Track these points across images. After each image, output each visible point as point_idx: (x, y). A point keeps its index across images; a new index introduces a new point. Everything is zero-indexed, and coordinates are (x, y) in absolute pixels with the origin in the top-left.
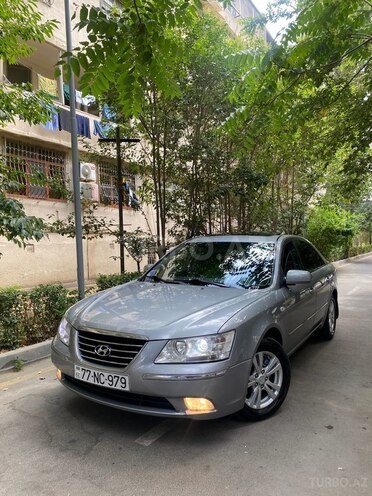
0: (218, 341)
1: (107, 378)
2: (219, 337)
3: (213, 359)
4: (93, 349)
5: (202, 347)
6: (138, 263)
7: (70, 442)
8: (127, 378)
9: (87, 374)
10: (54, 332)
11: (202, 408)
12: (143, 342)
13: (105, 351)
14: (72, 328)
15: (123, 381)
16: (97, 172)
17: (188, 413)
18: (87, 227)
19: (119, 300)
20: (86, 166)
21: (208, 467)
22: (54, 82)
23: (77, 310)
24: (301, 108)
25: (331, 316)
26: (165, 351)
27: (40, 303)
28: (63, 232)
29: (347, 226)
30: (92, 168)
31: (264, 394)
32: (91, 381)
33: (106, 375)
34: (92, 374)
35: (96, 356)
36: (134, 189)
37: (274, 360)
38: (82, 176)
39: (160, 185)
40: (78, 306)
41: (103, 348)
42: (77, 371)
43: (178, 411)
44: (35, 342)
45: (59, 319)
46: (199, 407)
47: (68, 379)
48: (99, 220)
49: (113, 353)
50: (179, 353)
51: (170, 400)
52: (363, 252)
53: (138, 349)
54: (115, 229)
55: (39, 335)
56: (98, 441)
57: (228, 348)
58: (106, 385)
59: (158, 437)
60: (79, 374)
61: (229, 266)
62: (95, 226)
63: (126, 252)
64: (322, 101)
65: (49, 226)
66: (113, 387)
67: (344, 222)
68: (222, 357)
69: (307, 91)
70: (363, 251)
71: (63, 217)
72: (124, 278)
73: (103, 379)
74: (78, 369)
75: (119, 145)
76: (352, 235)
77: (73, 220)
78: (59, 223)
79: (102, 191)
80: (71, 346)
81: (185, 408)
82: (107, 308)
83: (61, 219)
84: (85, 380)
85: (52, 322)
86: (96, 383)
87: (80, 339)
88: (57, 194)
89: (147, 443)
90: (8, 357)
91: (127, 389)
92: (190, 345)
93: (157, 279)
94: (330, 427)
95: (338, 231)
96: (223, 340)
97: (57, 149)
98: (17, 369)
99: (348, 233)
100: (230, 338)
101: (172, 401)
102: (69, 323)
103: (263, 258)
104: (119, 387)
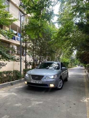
1: (37, 82)
2: (54, 76)
3: (54, 79)
5: (52, 77)
8: (41, 81)
13: (37, 78)
14: (29, 75)
22: (9, 28)
24: (63, 40)
25: (67, 77)
26: (47, 78)
29: (68, 62)
31: (60, 86)
32: (34, 83)
33: (37, 81)
34: (35, 81)
35: (35, 79)
37: (61, 80)
42: (31, 81)
53: (43, 77)
54: (24, 60)
57: (56, 77)
58: (37, 83)
64: (67, 39)
67: (67, 61)
69: (64, 37)
70: (70, 67)
75: (26, 43)
80: (30, 78)
81: (50, 86)
84: (33, 82)
87: (32, 76)
90: (10, 83)
91: (41, 83)
92: (50, 77)
94: (70, 90)
95: (66, 63)
97: (9, 42)
98: (12, 85)
99: (68, 63)
100: (56, 76)
101: (48, 85)
103: (56, 66)
104: (40, 83)
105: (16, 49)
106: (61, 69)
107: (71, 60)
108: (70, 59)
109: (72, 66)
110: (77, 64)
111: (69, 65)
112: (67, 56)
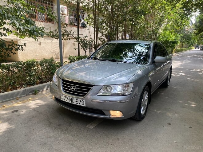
0: (125, 87)
1: (75, 100)
2: (126, 85)
3: (123, 95)
4: (69, 88)
5: (119, 89)
6: (86, 52)
7: (59, 125)
8: (85, 101)
9: (66, 98)
10: (51, 79)
11: (117, 115)
12: (92, 86)
13: (74, 89)
14: (59, 78)
15: (83, 102)
16: (67, 10)
17: (111, 117)
18: (63, 35)
19: (78, 67)
20: (63, 7)
21: (118, 138)
23: (61, 71)
25: (169, 77)
27: (44, 66)
28: (53, 37)
29: (175, 39)
30: (65, 8)
32: (68, 101)
34: (69, 99)
35: (70, 91)
36: (83, 19)
38: (61, 12)
39: (96, 17)
40: (61, 69)
41: (74, 88)
42: (62, 97)
43: (107, 116)
44: (43, 83)
45: (53, 74)
46: (116, 115)
47: (58, 100)
48: (69, 31)
49: (78, 90)
50: (108, 91)
51: (103, 111)
52: (179, 52)
53: (90, 89)
54: (76, 36)
55: (44, 80)
56: (70, 125)
57: (130, 90)
58: (75, 103)
59: (96, 125)
60: (63, 98)
61: (125, 55)
62: (67, 34)
63: (80, 47)
65: (47, 33)
66: (78, 104)
68: (127, 93)
71: (53, 30)
72: (80, 58)
73: (73, 101)
74: (63, 96)
76: (177, 43)
77: (58, 31)
78: (51, 32)
79: (69, 19)
80: (59, 86)
81: (110, 115)
82: (73, 70)
83: (52, 30)
84: (65, 101)
85: (49, 75)
86: (71, 102)
87: (63, 83)
88: (50, 20)
89: (92, 127)
90: (31, 88)
91: (85, 105)
92: (113, 88)
93: (95, 59)
94: (169, 124)
95: (171, 42)
96: (128, 86)
98: (35, 94)
99: (175, 43)
100: (131, 85)
101: (105, 112)
102: (58, 76)
103: (142, 51)
104: (81, 104)
105: (66, 12)
106: (153, 62)
107: (183, 37)
108: (181, 35)
109: (184, 49)
110: (193, 45)
111: (177, 47)
112: (175, 27)
